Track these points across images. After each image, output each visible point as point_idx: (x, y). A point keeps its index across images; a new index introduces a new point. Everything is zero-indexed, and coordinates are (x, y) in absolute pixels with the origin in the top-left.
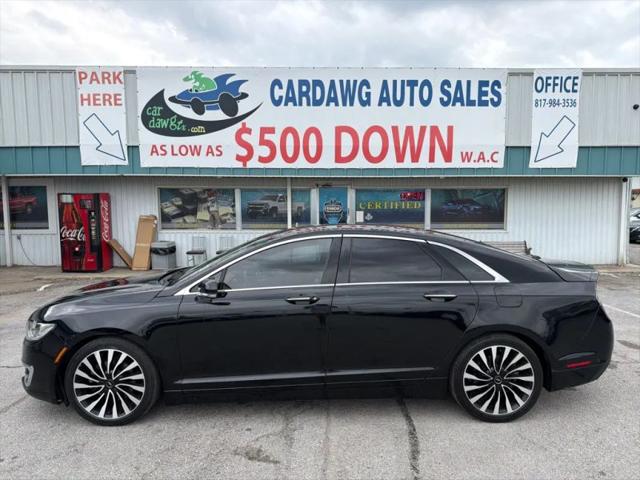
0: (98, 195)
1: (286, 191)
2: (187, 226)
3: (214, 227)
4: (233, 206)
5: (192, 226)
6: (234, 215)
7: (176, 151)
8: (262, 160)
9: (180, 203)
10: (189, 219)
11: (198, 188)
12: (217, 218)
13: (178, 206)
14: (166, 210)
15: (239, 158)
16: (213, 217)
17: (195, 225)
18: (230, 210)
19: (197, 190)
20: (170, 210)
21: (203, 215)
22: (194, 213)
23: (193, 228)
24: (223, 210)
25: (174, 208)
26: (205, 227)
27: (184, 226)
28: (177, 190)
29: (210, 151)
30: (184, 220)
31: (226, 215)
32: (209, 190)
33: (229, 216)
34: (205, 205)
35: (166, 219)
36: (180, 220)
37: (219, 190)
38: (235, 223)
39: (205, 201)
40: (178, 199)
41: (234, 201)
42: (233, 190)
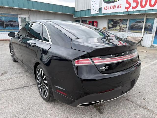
0: (94, 21)
1: (144, 19)
2: (114, 30)
3: (120, 31)
4: (127, 25)
5: (115, 30)
6: (126, 27)
7: (110, 8)
8: (133, 8)
9: (113, 24)
10: (114, 28)
11: (118, 19)
12: (121, 28)
13: (112, 25)
14: (109, 26)
15: (126, 8)
16: (120, 28)
17: (116, 30)
18: (125, 26)
19: (117, 20)
20: (110, 26)
21: (118, 27)
22: (116, 27)
23: (115, 31)
24: (124, 26)
25: (111, 25)
26: (118, 31)
27: (113, 30)
28: (113, 20)
29: (118, 7)
30: (113, 29)
31: (124, 27)
32: (120, 20)
33: (125, 28)
34: (119, 24)
35: (109, 28)
36: (112, 29)
37: (123, 20)
38: (126, 30)
39: (119, 23)
40: (112, 22)
41: (127, 23)
42: (127, 19)
